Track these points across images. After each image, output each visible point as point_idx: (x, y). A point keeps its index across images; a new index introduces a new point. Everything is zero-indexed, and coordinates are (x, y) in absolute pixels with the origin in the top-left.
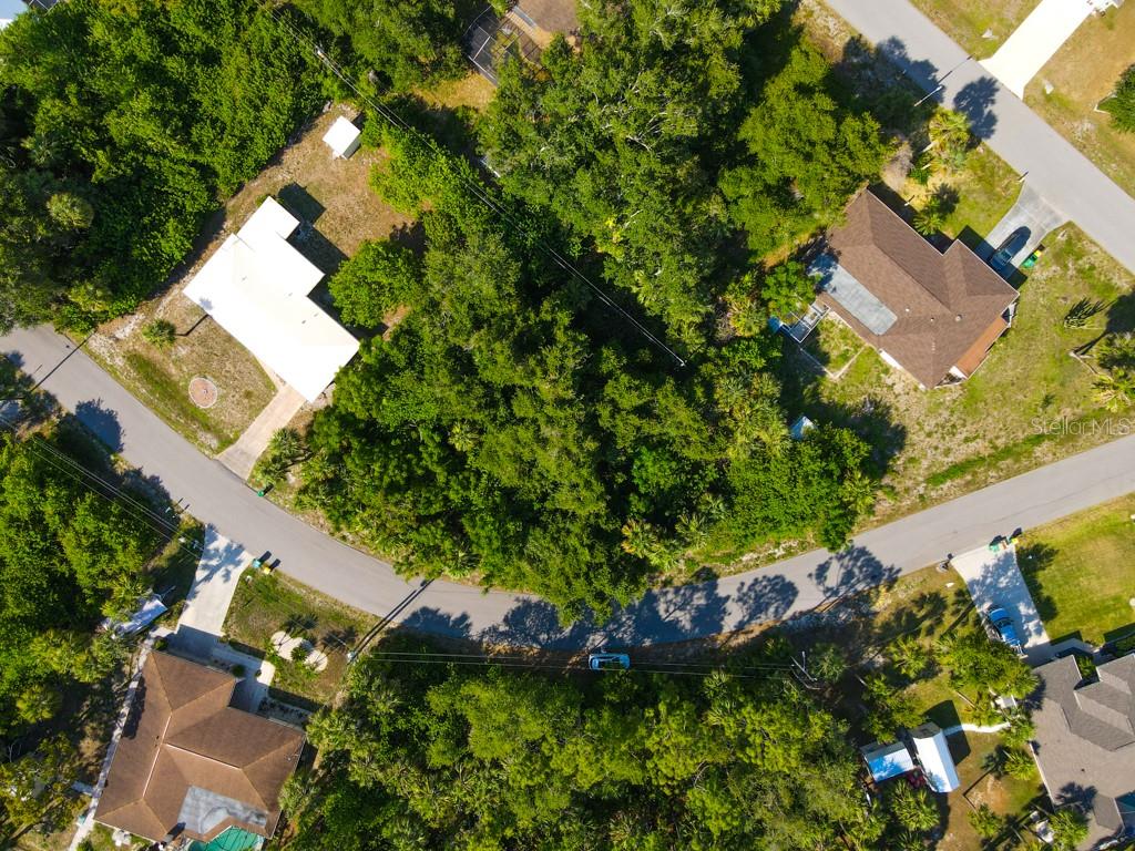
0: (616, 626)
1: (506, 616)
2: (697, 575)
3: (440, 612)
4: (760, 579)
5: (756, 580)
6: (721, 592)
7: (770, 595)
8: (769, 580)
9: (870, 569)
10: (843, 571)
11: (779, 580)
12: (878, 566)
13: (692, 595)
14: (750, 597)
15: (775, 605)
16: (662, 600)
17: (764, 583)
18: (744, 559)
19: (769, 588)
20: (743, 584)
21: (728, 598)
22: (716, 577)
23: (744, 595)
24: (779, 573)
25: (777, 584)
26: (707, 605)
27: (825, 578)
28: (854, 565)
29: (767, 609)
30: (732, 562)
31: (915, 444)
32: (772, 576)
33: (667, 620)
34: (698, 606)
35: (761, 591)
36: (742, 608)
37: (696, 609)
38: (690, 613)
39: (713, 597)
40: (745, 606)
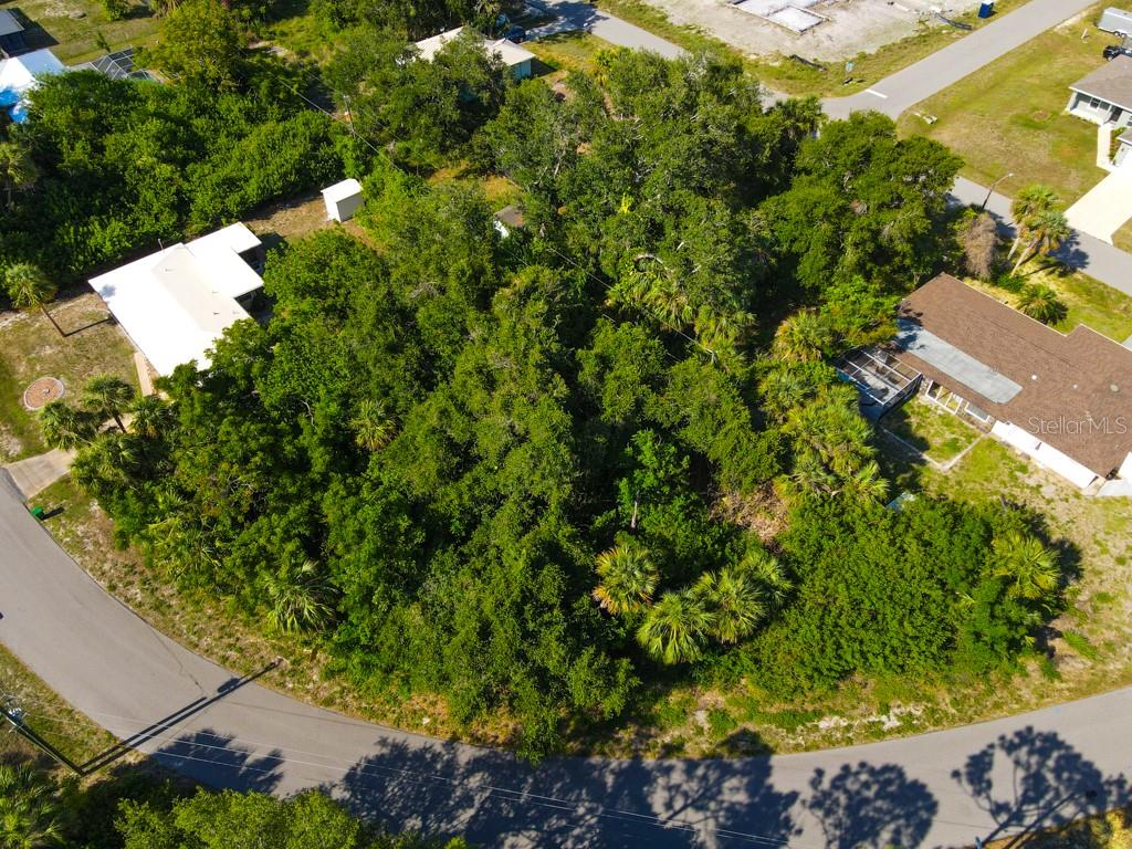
0: (564, 823)
1: (354, 769)
2: (732, 743)
3: (233, 745)
4: (854, 767)
5: (846, 768)
6: (780, 782)
7: (879, 803)
8: (872, 772)
9: (1077, 777)
10: (1021, 773)
11: (893, 776)
12: (1091, 773)
13: (719, 782)
14: (836, 802)
15: (892, 826)
16: (661, 781)
17: (864, 777)
18: (823, 724)
19: (875, 788)
20: (820, 773)
21: (793, 797)
22: (768, 751)
23: (826, 795)
24: (892, 761)
25: (889, 782)
26: (748, 805)
27: (989, 784)
28: (1041, 764)
29: (877, 834)
30: (800, 727)
31: (1101, 573)
32: (878, 766)
33: (669, 825)
34: (733, 804)
35: (858, 793)
36: (823, 822)
37: (728, 810)
38: (716, 818)
39: (763, 791)
40: (830, 821)
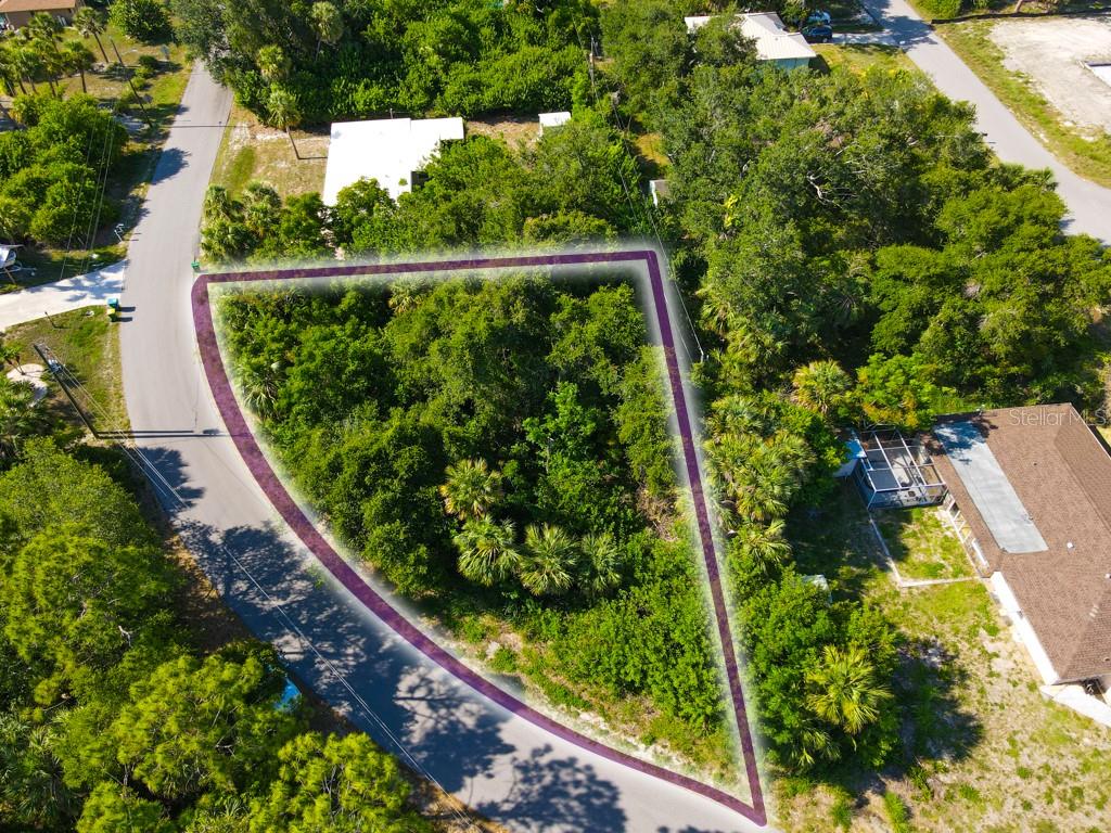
0: (332, 650)
1: (236, 529)
3: (184, 469)
4: (580, 765)
5: (572, 761)
6: (508, 733)
7: (574, 804)
8: (592, 778)
11: (607, 793)
14: (540, 779)
15: (569, 828)
16: (419, 671)
17: (580, 776)
18: (585, 716)
19: (582, 790)
20: (548, 748)
21: (509, 749)
23: (537, 767)
24: (616, 782)
25: (599, 795)
26: (469, 731)
29: (550, 824)
30: (564, 705)
31: (988, 769)
32: (601, 777)
33: (400, 703)
34: (458, 721)
35: (565, 784)
36: (515, 783)
37: (451, 723)
38: (437, 722)
39: (490, 729)
40: (522, 787)
